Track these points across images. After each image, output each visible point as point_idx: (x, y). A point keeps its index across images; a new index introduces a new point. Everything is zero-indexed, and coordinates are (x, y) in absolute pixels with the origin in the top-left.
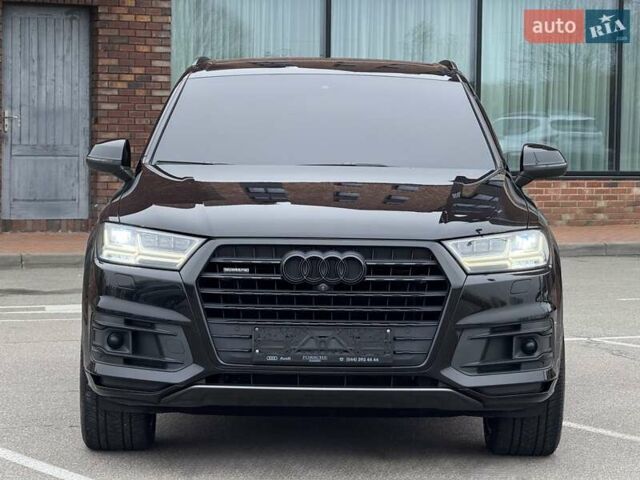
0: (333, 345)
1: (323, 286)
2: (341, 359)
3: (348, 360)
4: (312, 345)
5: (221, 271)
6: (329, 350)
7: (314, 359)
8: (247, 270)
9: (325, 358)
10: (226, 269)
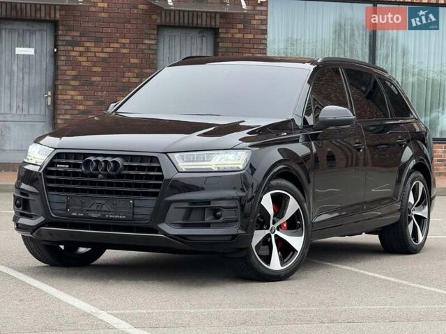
0: (105, 208)
1: (100, 176)
2: (107, 216)
3: (111, 216)
4: (94, 207)
6: (102, 211)
7: (94, 215)
9: (99, 215)
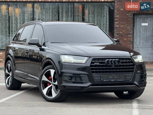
0: (116, 77)
1: (113, 66)
2: (117, 80)
4: (112, 78)
5: (94, 64)
7: (112, 80)
8: (99, 63)
9: (114, 80)
10: (95, 63)
